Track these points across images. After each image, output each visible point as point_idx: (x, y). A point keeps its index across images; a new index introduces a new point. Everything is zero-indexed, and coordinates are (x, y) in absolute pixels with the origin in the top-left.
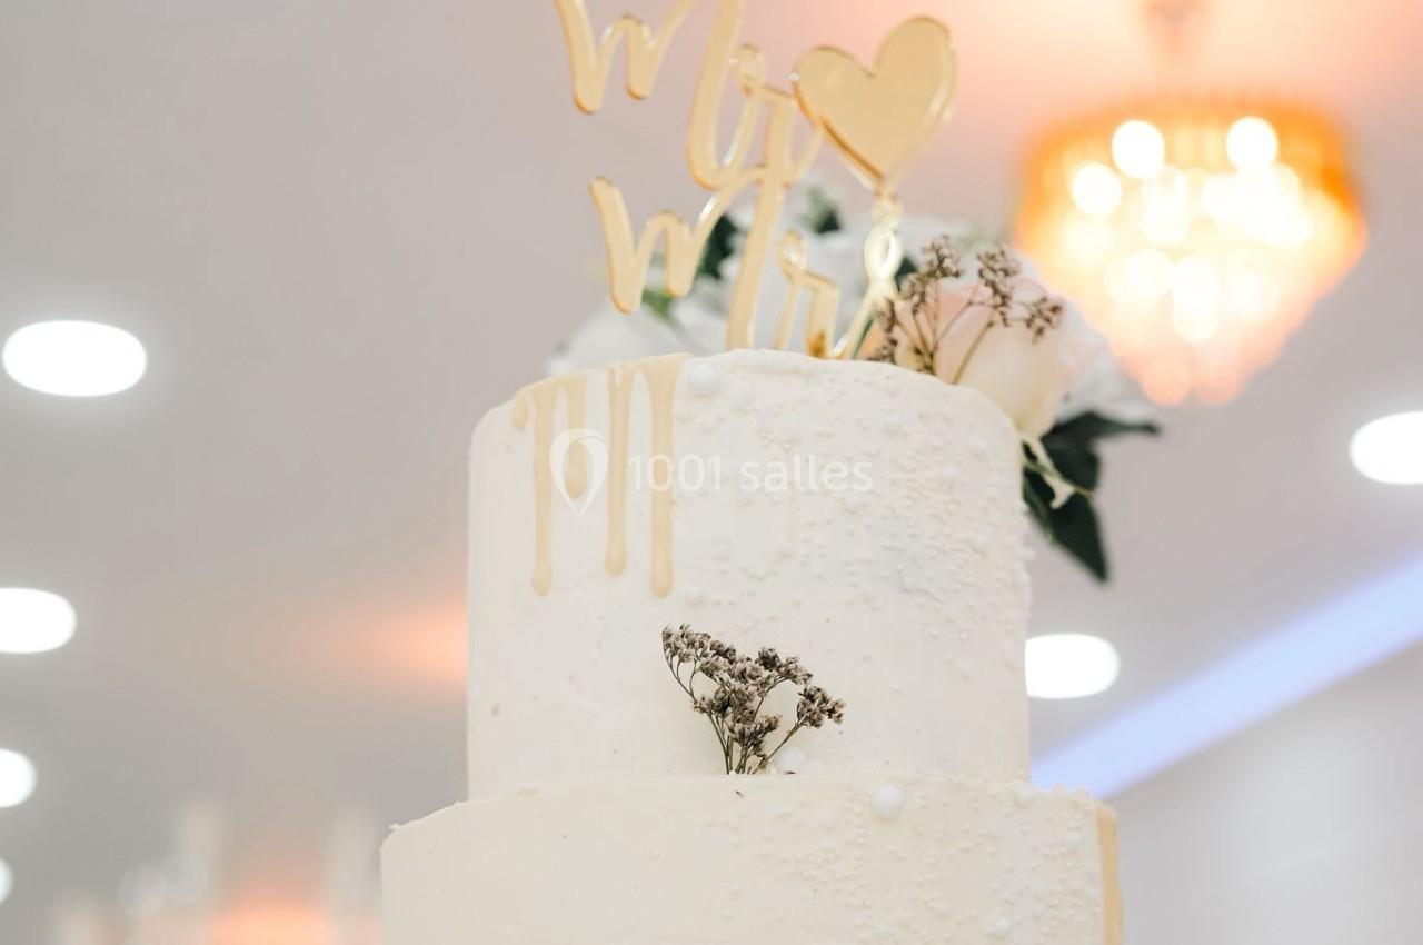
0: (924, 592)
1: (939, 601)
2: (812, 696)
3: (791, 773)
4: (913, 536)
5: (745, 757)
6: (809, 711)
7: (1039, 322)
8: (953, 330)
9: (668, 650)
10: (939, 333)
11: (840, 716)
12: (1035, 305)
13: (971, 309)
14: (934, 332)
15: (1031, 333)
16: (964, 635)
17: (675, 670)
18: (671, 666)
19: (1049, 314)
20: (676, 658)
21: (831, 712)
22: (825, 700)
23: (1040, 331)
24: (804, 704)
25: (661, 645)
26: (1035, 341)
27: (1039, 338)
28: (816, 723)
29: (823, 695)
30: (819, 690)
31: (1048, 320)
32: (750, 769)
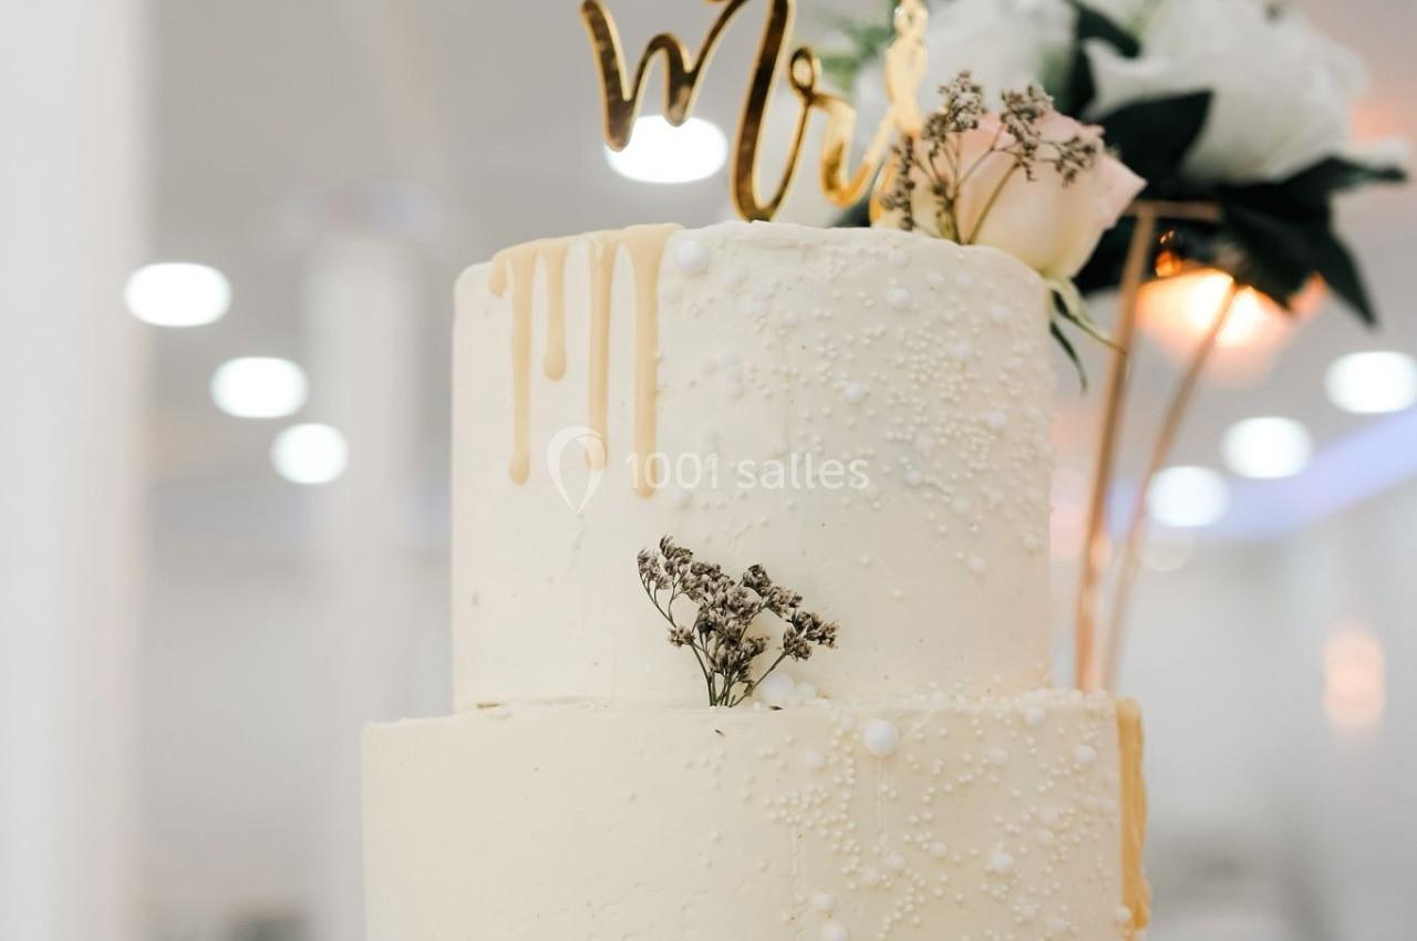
0: (932, 486)
1: (948, 494)
2: (801, 623)
3: (777, 708)
4: (922, 425)
5: (729, 683)
6: (795, 642)
7: (1070, 164)
8: (975, 174)
9: (645, 575)
10: (962, 175)
11: (832, 639)
12: (1066, 144)
13: (993, 155)
14: (956, 172)
15: (1060, 177)
16: (975, 529)
17: (652, 593)
18: (648, 591)
19: (1081, 155)
20: (653, 584)
21: (822, 638)
22: (816, 625)
23: (1071, 176)
24: (791, 634)
25: (636, 568)
26: (1064, 185)
27: (1070, 184)
28: (803, 654)
29: (813, 619)
30: (808, 616)
31: (1080, 163)
32: (734, 697)
